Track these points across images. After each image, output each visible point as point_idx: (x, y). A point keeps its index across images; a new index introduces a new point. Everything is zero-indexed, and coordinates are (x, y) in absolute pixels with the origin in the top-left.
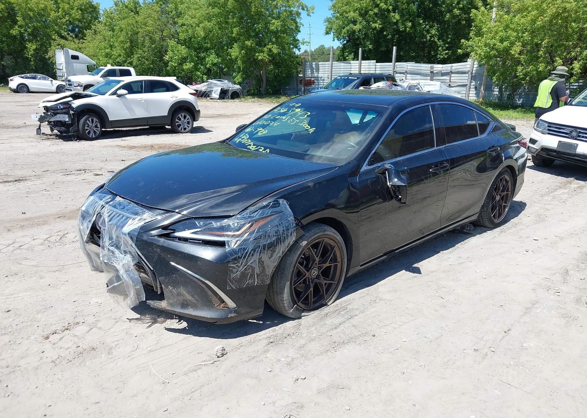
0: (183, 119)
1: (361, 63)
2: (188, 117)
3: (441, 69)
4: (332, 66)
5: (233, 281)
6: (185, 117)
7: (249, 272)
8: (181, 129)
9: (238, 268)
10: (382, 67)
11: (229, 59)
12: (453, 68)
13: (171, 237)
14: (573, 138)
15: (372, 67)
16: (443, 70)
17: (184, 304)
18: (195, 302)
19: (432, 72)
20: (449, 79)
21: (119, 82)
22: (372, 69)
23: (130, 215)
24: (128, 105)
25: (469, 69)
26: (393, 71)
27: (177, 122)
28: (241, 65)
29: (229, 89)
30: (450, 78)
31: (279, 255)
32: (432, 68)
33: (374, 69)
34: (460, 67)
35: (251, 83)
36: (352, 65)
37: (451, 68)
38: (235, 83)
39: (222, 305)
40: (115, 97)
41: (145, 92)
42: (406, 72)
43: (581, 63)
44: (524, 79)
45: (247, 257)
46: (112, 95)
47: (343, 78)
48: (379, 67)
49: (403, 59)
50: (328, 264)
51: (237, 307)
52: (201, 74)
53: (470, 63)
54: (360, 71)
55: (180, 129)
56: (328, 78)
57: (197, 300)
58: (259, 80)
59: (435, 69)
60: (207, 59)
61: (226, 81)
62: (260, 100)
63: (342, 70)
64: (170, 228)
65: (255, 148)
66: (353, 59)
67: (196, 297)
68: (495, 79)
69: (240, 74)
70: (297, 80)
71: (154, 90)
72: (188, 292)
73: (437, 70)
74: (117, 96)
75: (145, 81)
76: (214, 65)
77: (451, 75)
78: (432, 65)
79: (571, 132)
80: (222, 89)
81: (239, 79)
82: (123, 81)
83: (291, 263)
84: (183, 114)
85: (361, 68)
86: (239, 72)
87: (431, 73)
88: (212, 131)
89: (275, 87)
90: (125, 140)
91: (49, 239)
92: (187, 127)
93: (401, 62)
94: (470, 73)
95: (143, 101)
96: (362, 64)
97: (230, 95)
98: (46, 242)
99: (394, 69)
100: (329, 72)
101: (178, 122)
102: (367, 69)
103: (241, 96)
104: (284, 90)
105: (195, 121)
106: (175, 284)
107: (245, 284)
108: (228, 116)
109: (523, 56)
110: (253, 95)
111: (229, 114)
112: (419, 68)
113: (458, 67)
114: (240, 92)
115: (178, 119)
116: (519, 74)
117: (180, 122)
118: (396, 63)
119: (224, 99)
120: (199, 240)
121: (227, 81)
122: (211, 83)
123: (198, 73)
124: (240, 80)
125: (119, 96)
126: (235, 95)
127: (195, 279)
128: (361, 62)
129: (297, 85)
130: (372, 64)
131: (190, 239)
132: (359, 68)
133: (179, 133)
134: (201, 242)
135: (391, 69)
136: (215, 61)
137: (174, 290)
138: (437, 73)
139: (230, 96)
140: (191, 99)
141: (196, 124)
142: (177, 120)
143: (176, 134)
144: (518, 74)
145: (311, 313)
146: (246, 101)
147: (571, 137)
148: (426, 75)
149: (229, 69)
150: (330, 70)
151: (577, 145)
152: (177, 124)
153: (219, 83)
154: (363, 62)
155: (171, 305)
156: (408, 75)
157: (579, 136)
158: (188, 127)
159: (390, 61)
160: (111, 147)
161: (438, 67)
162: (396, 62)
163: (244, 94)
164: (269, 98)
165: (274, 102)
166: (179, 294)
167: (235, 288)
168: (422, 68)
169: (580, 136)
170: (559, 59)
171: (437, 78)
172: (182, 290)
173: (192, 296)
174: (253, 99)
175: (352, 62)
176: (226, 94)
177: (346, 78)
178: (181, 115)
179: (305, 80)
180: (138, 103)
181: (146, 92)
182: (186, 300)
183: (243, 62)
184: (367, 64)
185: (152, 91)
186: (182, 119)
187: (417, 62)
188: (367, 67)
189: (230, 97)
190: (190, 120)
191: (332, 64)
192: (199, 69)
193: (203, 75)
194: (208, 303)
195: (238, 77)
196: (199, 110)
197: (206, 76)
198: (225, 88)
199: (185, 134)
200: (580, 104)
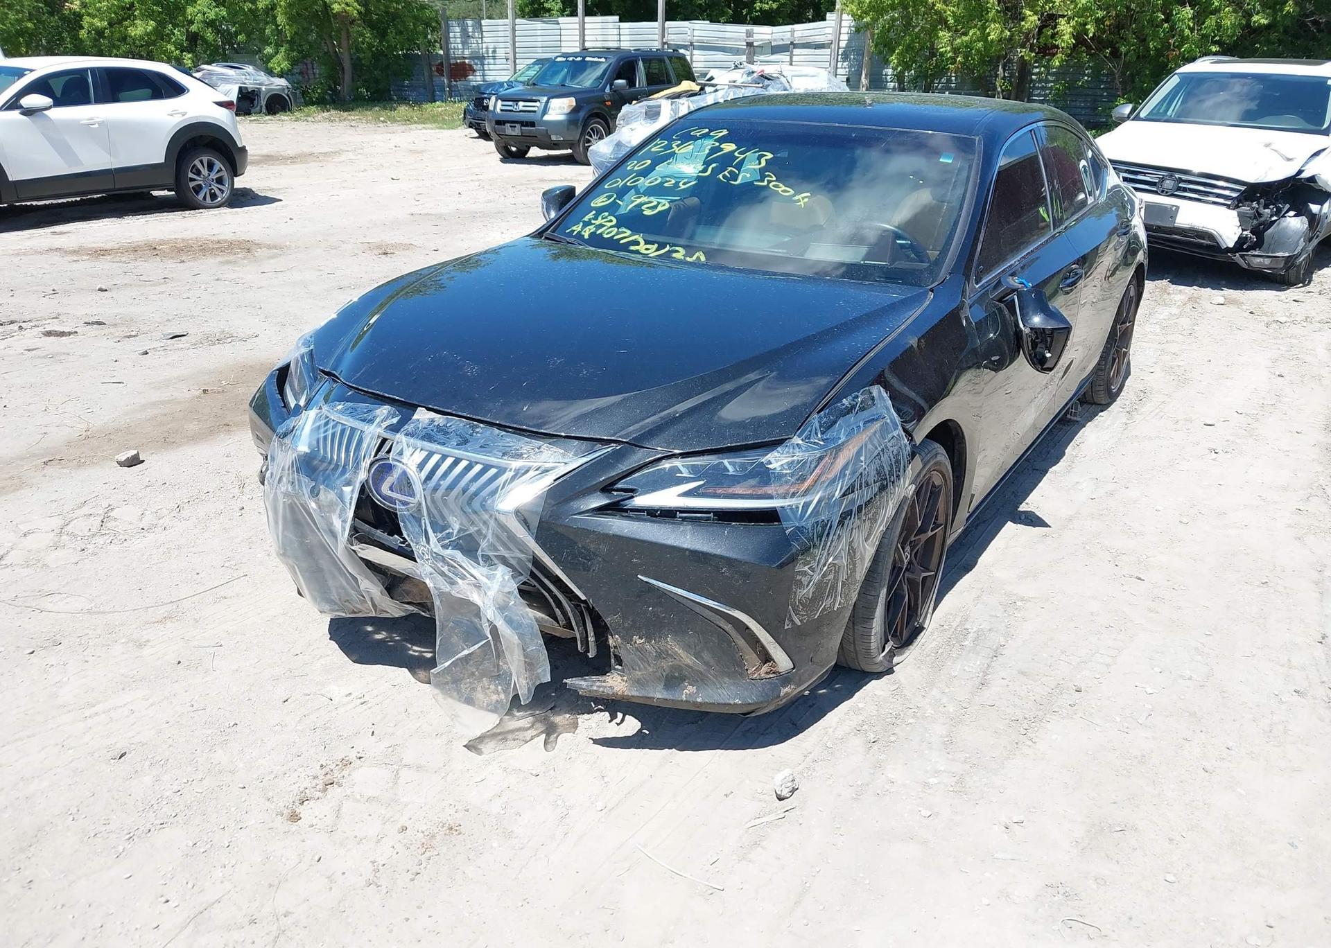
0: (204, 170)
1: (584, 23)
2: (218, 165)
3: (769, 37)
4: (514, 30)
5: (798, 606)
6: (210, 166)
7: (829, 580)
8: (205, 198)
9: (812, 573)
10: (634, 31)
11: (250, 10)
12: (797, 34)
13: (626, 511)
14: (1167, 192)
15: (611, 32)
16: (775, 40)
17: (674, 677)
18: (702, 668)
19: (750, 45)
20: (788, 60)
21: (20, 73)
22: (610, 38)
23: (499, 460)
24: (57, 139)
25: (830, 37)
26: (660, 41)
27: (192, 180)
28: (287, 27)
29: (259, 90)
30: (791, 58)
31: (881, 529)
32: (749, 34)
33: (616, 38)
34: (812, 32)
35: (310, 72)
36: (562, 26)
37: (792, 35)
38: (270, 72)
39: (765, 668)
40: (15, 114)
41: (98, 101)
42: (692, 44)
43: (1073, 23)
44: (953, 61)
45: (829, 543)
46: (7, 109)
47: (571, 59)
48: (627, 32)
49: (680, 13)
50: (930, 534)
51: (794, 668)
52: (177, 49)
53: (833, 24)
54: (584, 41)
55: (201, 197)
56: (507, 59)
57: (706, 664)
58: (335, 65)
59: (756, 37)
60: (190, 10)
61: (250, 69)
62: (345, 114)
63: (540, 39)
64: (619, 486)
65: (657, 250)
66: (562, 13)
67: (706, 656)
68: (896, 61)
69: (283, 49)
70: (430, 65)
71: (122, 95)
72: (687, 648)
73: (762, 40)
74: (22, 114)
75: (93, 70)
76: (210, 24)
77: (792, 52)
78: (749, 27)
79: (1162, 179)
80: (240, 88)
81: (280, 61)
82: (31, 71)
83: (892, 544)
84: (205, 159)
85: (584, 35)
86: (278, 45)
87: (747, 46)
88: (281, 200)
89: (377, 81)
90: (62, 233)
91: (68, 528)
92: (218, 192)
93: (675, 20)
94: (833, 46)
95: (96, 126)
96: (587, 26)
97: (263, 103)
98: (64, 537)
99: (663, 36)
100: (508, 45)
101: (195, 180)
102: (600, 38)
103: (293, 108)
104: (398, 90)
105: (236, 176)
106: (653, 629)
107: (817, 611)
108: (293, 159)
109: (952, 8)
110: (323, 103)
111: (291, 153)
112: (721, 34)
113: (807, 33)
114: (288, 96)
115: (194, 170)
116: (944, 49)
117: (200, 181)
118: (667, 23)
119: (248, 113)
120: (708, 511)
121: (251, 67)
122: (211, 73)
123: (169, 47)
124: (285, 65)
125: (29, 112)
126: (276, 105)
127: (707, 613)
128: (583, 20)
129: (431, 77)
130: (611, 25)
131: (681, 512)
132: (580, 36)
133: (199, 209)
134: (712, 515)
135: (656, 37)
136: (212, 15)
137: (647, 646)
138: (761, 47)
139: (264, 107)
140: (223, 117)
141: (239, 183)
142: (191, 175)
143: (192, 212)
144: (941, 50)
145: (905, 656)
146: (309, 119)
147: (1163, 191)
148: (737, 52)
149: (249, 35)
150: (509, 39)
151: (1178, 208)
152: (192, 185)
153: (231, 72)
154: (588, 19)
155: (639, 682)
156: (695, 52)
157: (1179, 189)
158: (222, 191)
159: (653, 18)
160: (36, 252)
161: (763, 33)
162: (666, 20)
163: (298, 100)
164: (367, 110)
165: (382, 119)
166: (662, 655)
167: (799, 624)
168: (728, 35)
169: (1181, 187)
170: (1031, 13)
171: (762, 58)
172: (672, 644)
173: (698, 656)
174: (326, 114)
175: (561, 20)
176: (253, 103)
177: (579, 59)
178: (201, 162)
179: (451, 64)
180: (85, 129)
181: (100, 100)
182: (678, 668)
183: (292, 19)
184: (599, 26)
185: (114, 98)
186: (205, 172)
187: (713, 20)
188: (599, 32)
189: (264, 110)
190: (224, 174)
191: (514, 25)
192: (168, 35)
193: (182, 51)
194: (732, 666)
195: (279, 56)
196: (244, 147)
197: (190, 55)
198: (250, 85)
199: (216, 211)
200: (1158, 118)
